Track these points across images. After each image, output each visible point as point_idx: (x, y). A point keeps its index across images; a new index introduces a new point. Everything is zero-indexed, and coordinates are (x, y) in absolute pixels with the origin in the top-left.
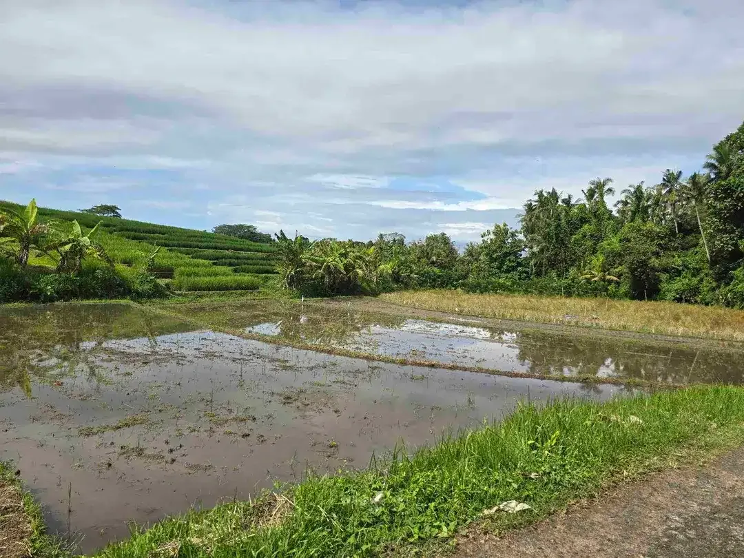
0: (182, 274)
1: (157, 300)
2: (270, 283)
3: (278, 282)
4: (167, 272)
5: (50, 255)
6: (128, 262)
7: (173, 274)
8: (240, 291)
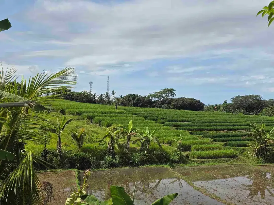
0: (195, 149)
1: (182, 165)
2: (245, 153)
3: (250, 152)
4: (187, 148)
5: (137, 144)
6: (170, 143)
7: (190, 148)
8: (225, 159)
